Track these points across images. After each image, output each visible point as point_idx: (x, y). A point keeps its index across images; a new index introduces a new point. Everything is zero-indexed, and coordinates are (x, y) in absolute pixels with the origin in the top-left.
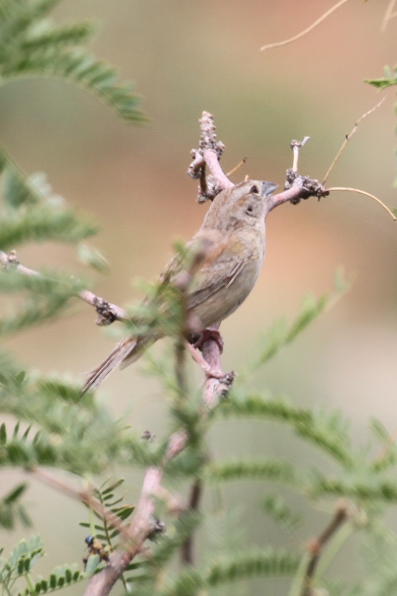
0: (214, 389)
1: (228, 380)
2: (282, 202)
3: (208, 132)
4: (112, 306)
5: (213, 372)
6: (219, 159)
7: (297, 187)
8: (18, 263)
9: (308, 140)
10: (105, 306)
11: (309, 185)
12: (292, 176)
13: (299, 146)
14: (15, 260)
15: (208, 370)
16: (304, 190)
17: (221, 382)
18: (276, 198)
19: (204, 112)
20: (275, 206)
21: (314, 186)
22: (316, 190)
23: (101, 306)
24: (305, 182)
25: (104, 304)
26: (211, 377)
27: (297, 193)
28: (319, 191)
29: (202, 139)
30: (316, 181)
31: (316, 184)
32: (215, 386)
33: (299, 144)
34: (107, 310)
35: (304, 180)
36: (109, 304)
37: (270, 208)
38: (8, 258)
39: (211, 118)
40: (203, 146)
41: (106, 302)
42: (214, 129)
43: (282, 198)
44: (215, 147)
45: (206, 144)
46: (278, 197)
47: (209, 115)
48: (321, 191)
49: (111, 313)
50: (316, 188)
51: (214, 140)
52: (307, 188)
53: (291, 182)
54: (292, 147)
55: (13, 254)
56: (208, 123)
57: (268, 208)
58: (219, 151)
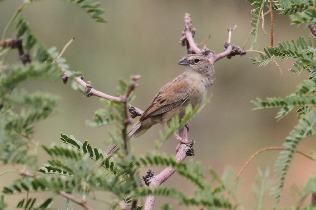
0: (184, 149)
1: (190, 144)
2: (221, 58)
3: (188, 23)
4: (136, 108)
5: (183, 141)
6: (193, 37)
7: (229, 50)
8: (91, 88)
9: (237, 27)
10: (133, 109)
11: (235, 49)
12: (227, 45)
13: (232, 30)
14: (90, 86)
15: (181, 140)
16: (233, 52)
17: (187, 146)
18: (218, 56)
19: (186, 14)
20: (218, 59)
21: (238, 50)
22: (238, 52)
23: (131, 109)
24: (233, 48)
25: (132, 107)
26: (182, 143)
27: (229, 53)
28: (240, 52)
29: (185, 27)
30: (239, 47)
31: (238, 49)
32: (184, 148)
33: (232, 29)
34: (133, 111)
35: (232, 47)
36: (135, 108)
37: (215, 61)
38: (86, 85)
39: (190, 16)
40: (186, 30)
41: (133, 106)
42: (191, 22)
43: (221, 56)
44: (192, 31)
45: (187, 29)
46: (220, 55)
47: (189, 15)
48: (241, 52)
49: (135, 112)
50: (239, 51)
51: (191, 27)
52: (234, 50)
53: (226, 47)
54: (228, 30)
55: (89, 83)
56: (188, 19)
57: (214, 61)
58: (194, 33)
